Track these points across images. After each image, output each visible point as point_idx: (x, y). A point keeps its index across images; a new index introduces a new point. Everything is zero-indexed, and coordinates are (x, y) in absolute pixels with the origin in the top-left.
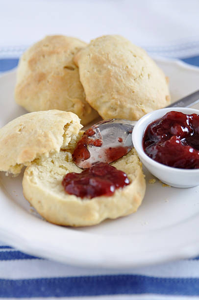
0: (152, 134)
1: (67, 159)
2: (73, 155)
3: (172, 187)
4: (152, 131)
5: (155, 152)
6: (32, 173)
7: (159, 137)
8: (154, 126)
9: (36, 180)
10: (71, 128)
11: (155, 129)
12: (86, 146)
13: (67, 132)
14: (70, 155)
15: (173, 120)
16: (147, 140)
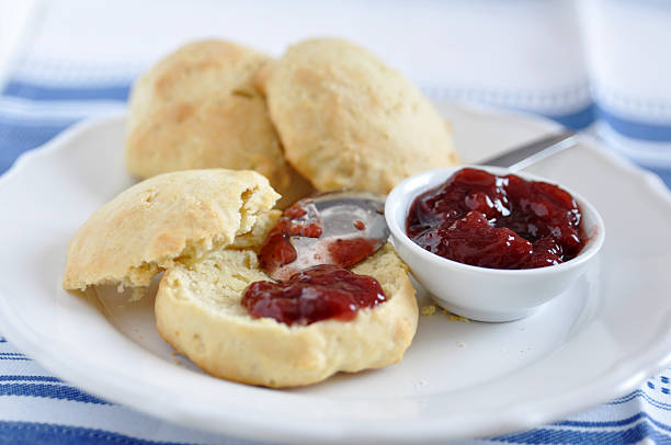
0: (424, 211)
1: (247, 263)
2: (259, 257)
3: (470, 320)
4: (425, 206)
5: (437, 240)
6: (176, 283)
7: (441, 215)
8: (428, 198)
9: (187, 293)
10: (255, 199)
11: (431, 203)
12: (288, 237)
13: (248, 205)
14: (253, 256)
15: (468, 184)
16: (416, 221)
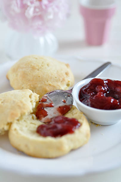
0: (84, 93)
1: (33, 118)
2: (36, 116)
5: (89, 103)
7: (89, 94)
8: (84, 89)
10: (33, 97)
11: (86, 90)
12: (44, 108)
15: (96, 84)
16: (82, 97)
